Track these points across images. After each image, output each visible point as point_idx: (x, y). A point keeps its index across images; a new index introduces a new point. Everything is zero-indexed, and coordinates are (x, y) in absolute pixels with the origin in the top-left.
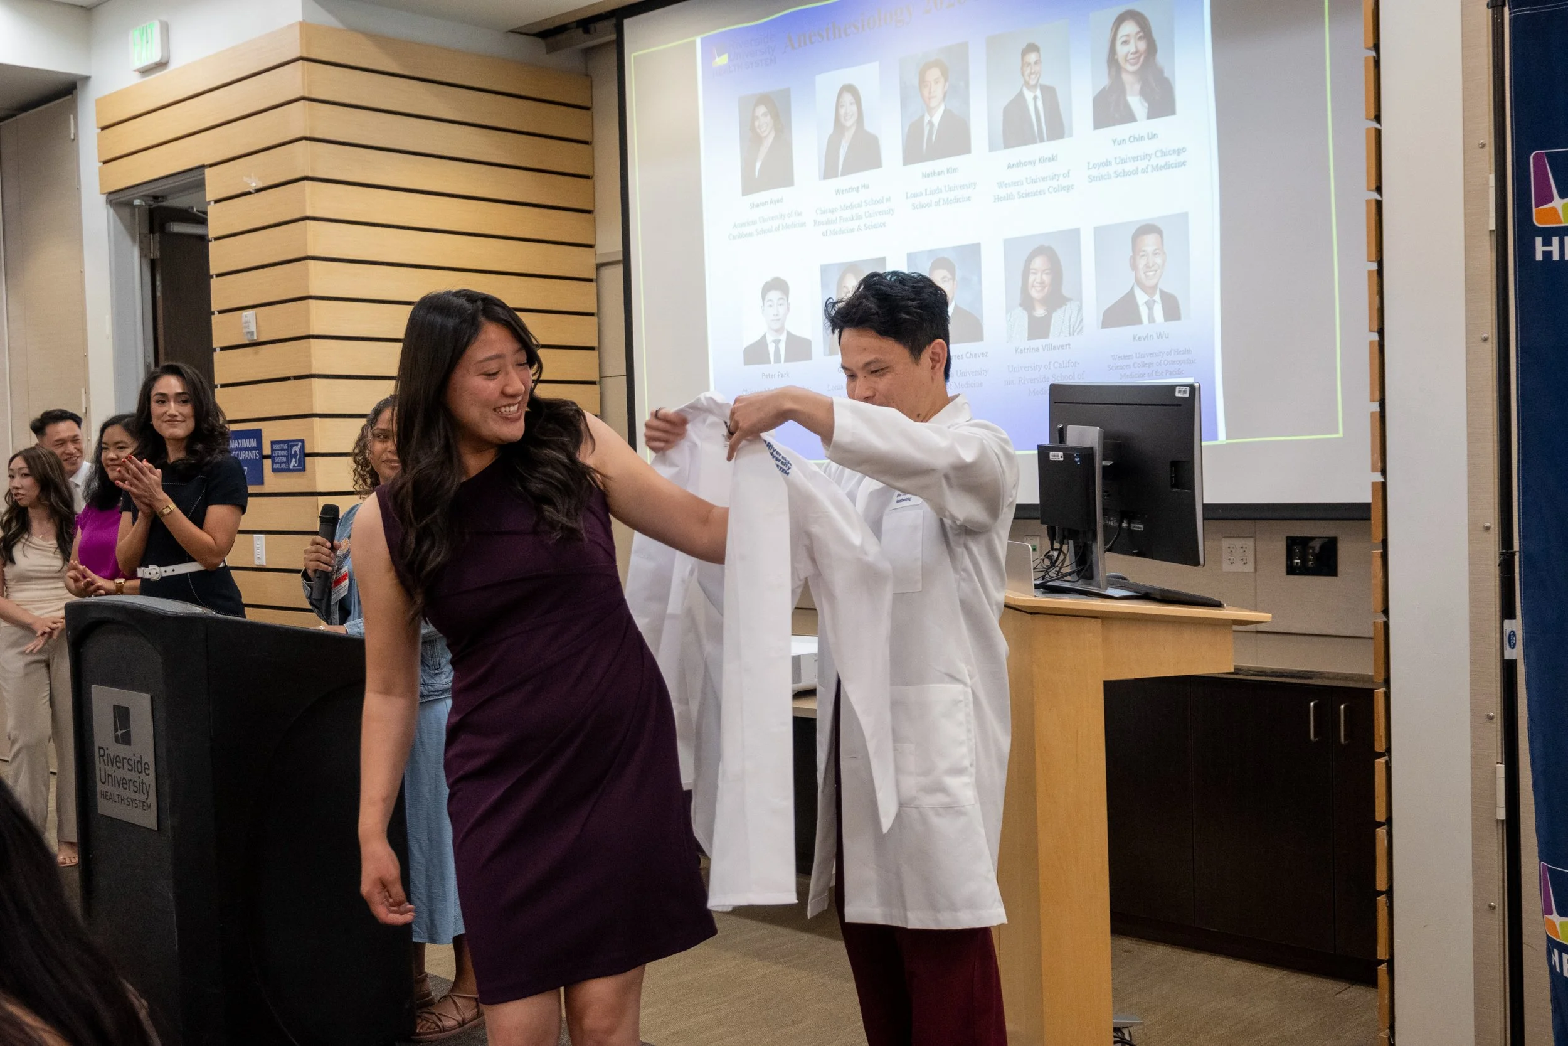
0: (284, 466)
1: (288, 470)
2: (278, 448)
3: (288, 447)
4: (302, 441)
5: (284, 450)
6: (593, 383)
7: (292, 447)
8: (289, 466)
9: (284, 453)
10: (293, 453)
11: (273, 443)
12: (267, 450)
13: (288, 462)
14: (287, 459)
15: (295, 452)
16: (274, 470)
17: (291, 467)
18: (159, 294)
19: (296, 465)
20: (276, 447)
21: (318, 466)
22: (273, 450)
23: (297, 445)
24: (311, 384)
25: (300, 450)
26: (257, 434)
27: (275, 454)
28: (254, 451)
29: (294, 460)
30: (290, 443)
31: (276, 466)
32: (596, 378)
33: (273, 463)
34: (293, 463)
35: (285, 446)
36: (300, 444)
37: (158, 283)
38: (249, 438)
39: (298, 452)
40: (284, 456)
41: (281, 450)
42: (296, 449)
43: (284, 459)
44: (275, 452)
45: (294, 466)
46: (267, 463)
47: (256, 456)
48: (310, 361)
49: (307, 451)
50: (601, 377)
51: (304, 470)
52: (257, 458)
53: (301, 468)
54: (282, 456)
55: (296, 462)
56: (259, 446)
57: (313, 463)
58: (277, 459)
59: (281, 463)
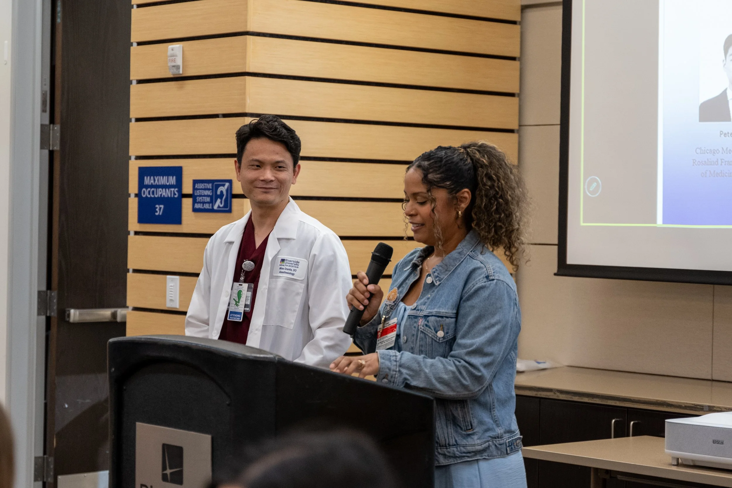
0: (207, 206)
1: (212, 211)
2: (201, 187)
3: (213, 187)
4: (230, 181)
5: (209, 189)
7: (218, 187)
8: (213, 207)
9: (208, 193)
10: (219, 193)
11: (195, 182)
12: (187, 188)
13: (212, 202)
14: (211, 199)
15: (222, 192)
16: (195, 210)
17: (216, 207)
18: (59, 20)
19: (221, 206)
20: (198, 186)
22: (194, 189)
23: (224, 185)
25: (227, 190)
26: (178, 172)
27: (197, 193)
28: (172, 190)
29: (219, 201)
30: (216, 183)
31: (197, 206)
33: (194, 202)
35: (210, 186)
38: (168, 175)
39: (225, 193)
40: (208, 196)
41: (205, 189)
42: (223, 189)
43: (208, 199)
44: (198, 191)
45: (219, 207)
46: (187, 203)
47: (175, 194)
48: (244, 99)
49: (235, 192)
51: (230, 211)
52: (176, 196)
54: (205, 196)
56: (179, 184)
57: (242, 205)
58: (199, 199)
59: (204, 203)
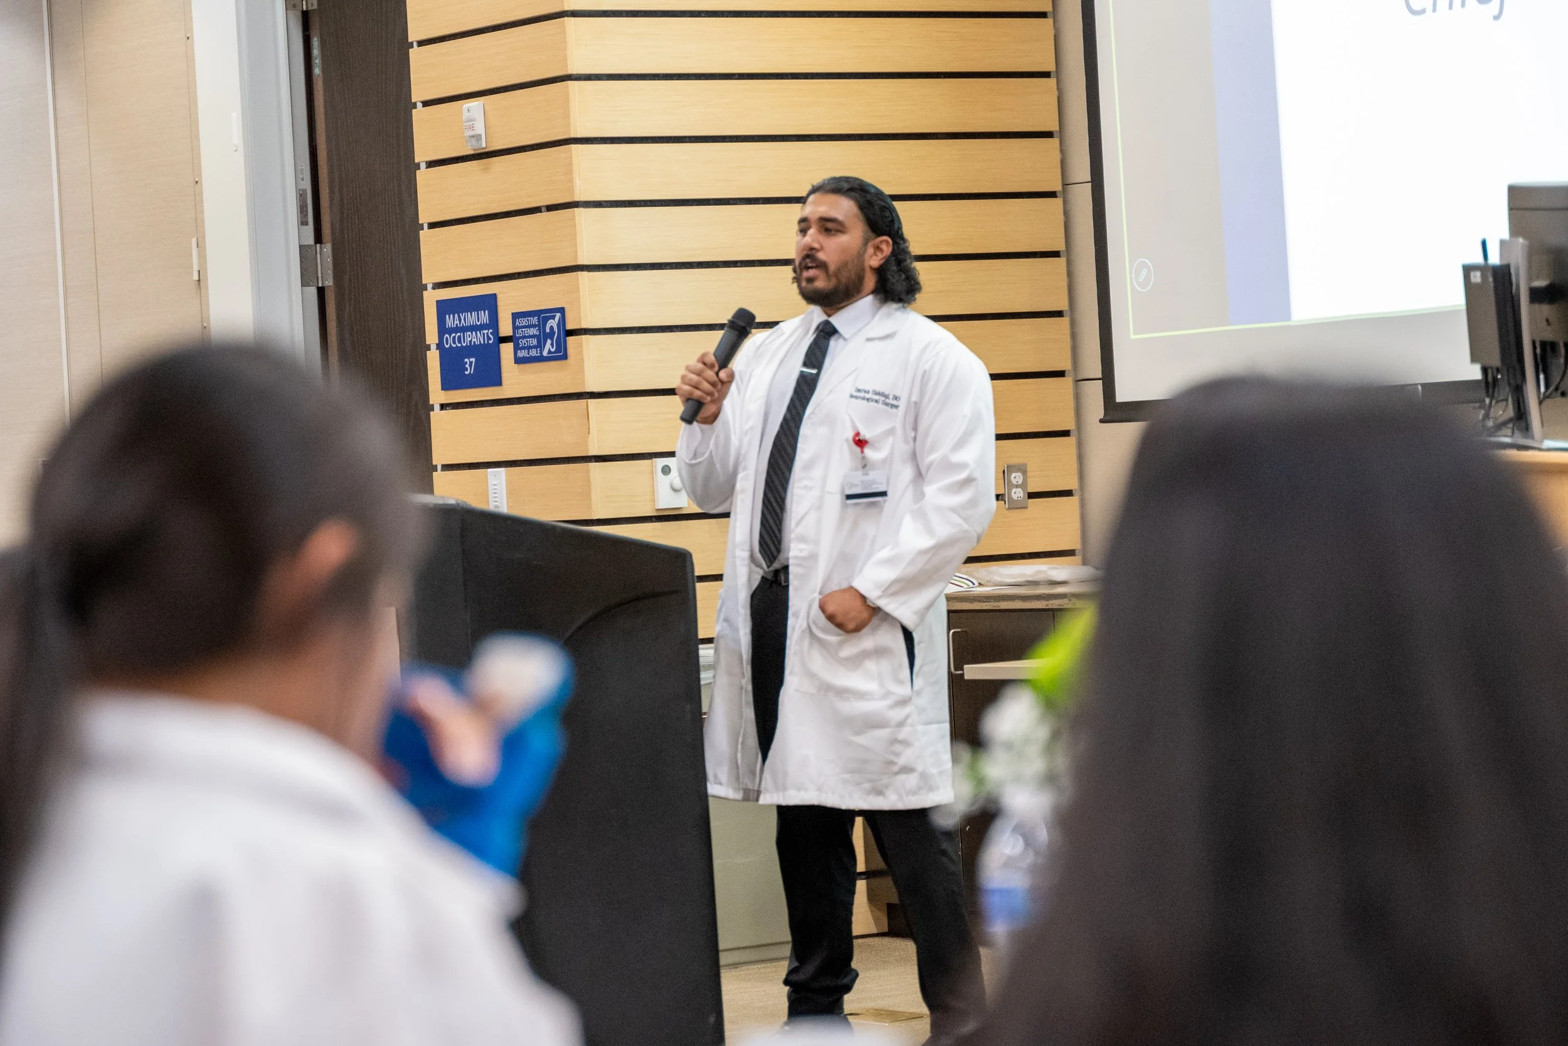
0: (534, 353)
1: (540, 359)
2: (524, 324)
3: (539, 322)
4: (562, 310)
5: (534, 326)
6: (1052, 195)
7: (546, 320)
8: (541, 353)
9: (533, 331)
10: (548, 330)
11: (516, 316)
12: (506, 329)
13: (540, 346)
14: (539, 341)
15: (552, 328)
16: (518, 361)
17: (545, 353)
18: (317, 71)
19: (553, 350)
20: (523, 322)
21: (584, 348)
22: (515, 328)
23: (553, 318)
24: (573, 218)
25: (558, 325)
26: (489, 303)
27: (520, 333)
28: (485, 332)
29: (549, 341)
30: (542, 315)
31: (522, 354)
32: (1057, 187)
33: (516, 348)
34: (548, 345)
35: (534, 320)
36: (558, 315)
37: (316, 52)
38: (477, 309)
39: (556, 329)
40: (533, 336)
41: (529, 327)
42: (553, 323)
43: (534, 342)
44: (520, 331)
45: (550, 352)
46: (507, 350)
47: (489, 339)
48: (571, 181)
49: (569, 327)
50: (1065, 185)
51: (565, 357)
52: (490, 342)
53: (561, 354)
54: (530, 336)
55: (552, 345)
56: (494, 322)
57: (580, 346)
58: (522, 342)
59: (529, 348)
